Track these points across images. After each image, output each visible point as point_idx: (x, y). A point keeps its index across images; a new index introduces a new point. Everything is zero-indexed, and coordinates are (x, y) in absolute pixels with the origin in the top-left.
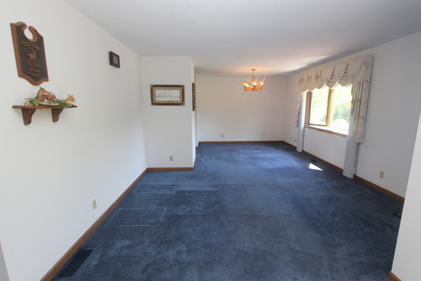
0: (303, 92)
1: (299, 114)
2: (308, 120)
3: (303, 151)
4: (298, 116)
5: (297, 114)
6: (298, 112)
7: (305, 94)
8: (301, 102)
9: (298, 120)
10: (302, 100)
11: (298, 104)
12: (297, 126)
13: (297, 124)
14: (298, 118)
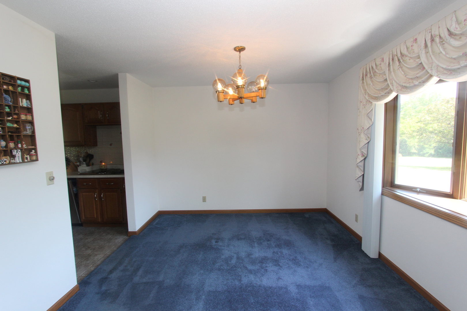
0: (374, 103)
1: (365, 159)
2: (390, 174)
3: (380, 254)
4: (362, 164)
5: (358, 161)
6: (363, 155)
7: (380, 107)
8: (371, 129)
9: (363, 175)
10: (373, 124)
11: (362, 135)
12: (362, 189)
13: (361, 184)
14: (362, 169)
